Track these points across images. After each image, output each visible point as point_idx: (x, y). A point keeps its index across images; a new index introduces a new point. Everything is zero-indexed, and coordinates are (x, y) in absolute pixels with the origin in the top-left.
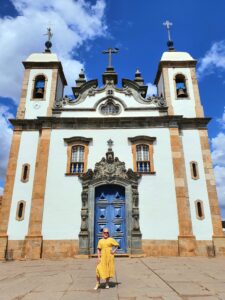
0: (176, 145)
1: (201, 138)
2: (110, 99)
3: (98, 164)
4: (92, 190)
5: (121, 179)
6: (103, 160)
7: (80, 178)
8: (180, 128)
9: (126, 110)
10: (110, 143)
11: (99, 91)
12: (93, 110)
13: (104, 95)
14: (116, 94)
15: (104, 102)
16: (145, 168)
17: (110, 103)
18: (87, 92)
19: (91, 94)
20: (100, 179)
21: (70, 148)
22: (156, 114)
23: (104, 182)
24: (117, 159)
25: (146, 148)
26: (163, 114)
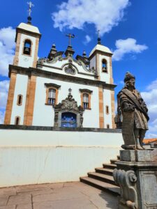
0: (101, 96)
1: (112, 95)
2: (70, 65)
3: (63, 101)
4: (60, 114)
5: (75, 110)
6: (67, 99)
7: (53, 107)
8: (103, 88)
9: (79, 73)
10: (70, 90)
11: (65, 59)
12: (61, 69)
13: (67, 61)
14: (74, 63)
15: (67, 66)
16: (86, 106)
17: (70, 67)
18: (57, 58)
19: (60, 60)
20: (64, 109)
21: (48, 89)
22: (93, 78)
23: (67, 111)
24: (73, 100)
25: (87, 96)
26: (96, 80)
